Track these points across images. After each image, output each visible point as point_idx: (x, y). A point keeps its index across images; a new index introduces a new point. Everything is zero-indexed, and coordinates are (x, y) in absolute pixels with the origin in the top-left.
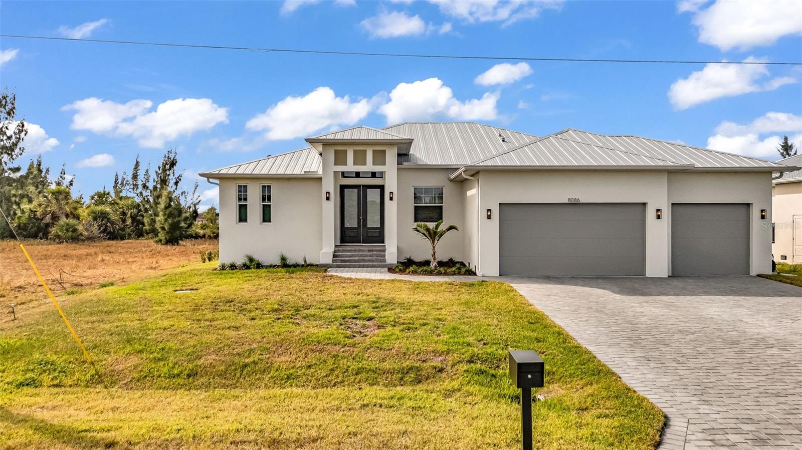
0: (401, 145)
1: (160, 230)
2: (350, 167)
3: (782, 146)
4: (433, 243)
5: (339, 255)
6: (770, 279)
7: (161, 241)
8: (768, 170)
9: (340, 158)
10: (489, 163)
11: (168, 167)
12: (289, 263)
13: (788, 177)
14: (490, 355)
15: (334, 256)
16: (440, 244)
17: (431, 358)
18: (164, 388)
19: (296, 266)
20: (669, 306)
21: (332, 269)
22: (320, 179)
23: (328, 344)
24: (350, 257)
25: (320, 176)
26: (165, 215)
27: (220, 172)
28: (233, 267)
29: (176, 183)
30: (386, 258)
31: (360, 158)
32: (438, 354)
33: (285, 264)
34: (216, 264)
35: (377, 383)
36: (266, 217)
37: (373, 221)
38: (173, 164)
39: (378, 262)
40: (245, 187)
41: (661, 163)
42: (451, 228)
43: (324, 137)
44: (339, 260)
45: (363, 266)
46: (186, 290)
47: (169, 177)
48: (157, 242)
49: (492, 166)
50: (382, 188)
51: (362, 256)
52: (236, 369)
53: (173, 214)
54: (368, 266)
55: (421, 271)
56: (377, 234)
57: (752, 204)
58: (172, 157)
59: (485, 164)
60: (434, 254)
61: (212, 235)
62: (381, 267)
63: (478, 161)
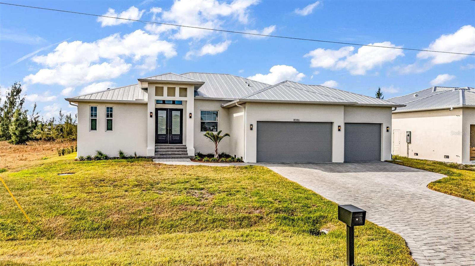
0: (195, 85)
1: (12, 135)
2: (165, 97)
3: (377, 93)
4: (216, 144)
5: (159, 151)
6: (392, 163)
7: (13, 142)
8: (390, 106)
9: (159, 91)
10: (252, 98)
11: (15, 93)
12: (126, 155)
13: (399, 110)
14: (286, 208)
15: (156, 152)
16: (220, 144)
17: (253, 211)
18: (91, 237)
19: (131, 157)
20: (356, 178)
21: (156, 159)
22: (146, 104)
23: (188, 205)
24: (166, 152)
25: (146, 102)
26: (15, 125)
27: (79, 98)
28: (89, 158)
29: (21, 104)
30: (188, 152)
31: (171, 92)
32: (256, 209)
33: (122, 156)
34: (76, 156)
35: (227, 228)
36: (109, 127)
37: (176, 130)
38: (19, 91)
39: (183, 155)
40: (96, 108)
41: (341, 101)
42: (227, 135)
43: (150, 79)
44: (159, 154)
45: (175, 158)
46: (66, 173)
47: (16, 100)
48: (10, 143)
49: (254, 100)
50: (181, 110)
51: (173, 151)
52: (135, 223)
53: (22, 125)
54: (177, 158)
55: (212, 160)
56: (178, 138)
57: (382, 124)
58: (18, 86)
59: (250, 98)
60: (217, 150)
61: (46, 139)
62: (186, 158)
63: (246, 96)
